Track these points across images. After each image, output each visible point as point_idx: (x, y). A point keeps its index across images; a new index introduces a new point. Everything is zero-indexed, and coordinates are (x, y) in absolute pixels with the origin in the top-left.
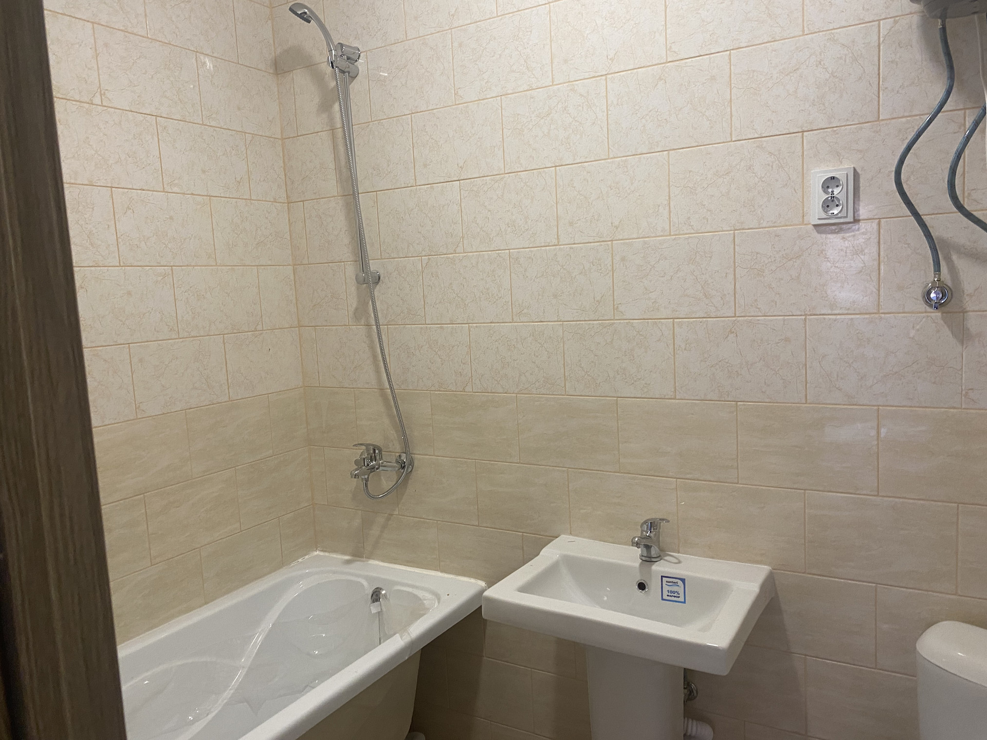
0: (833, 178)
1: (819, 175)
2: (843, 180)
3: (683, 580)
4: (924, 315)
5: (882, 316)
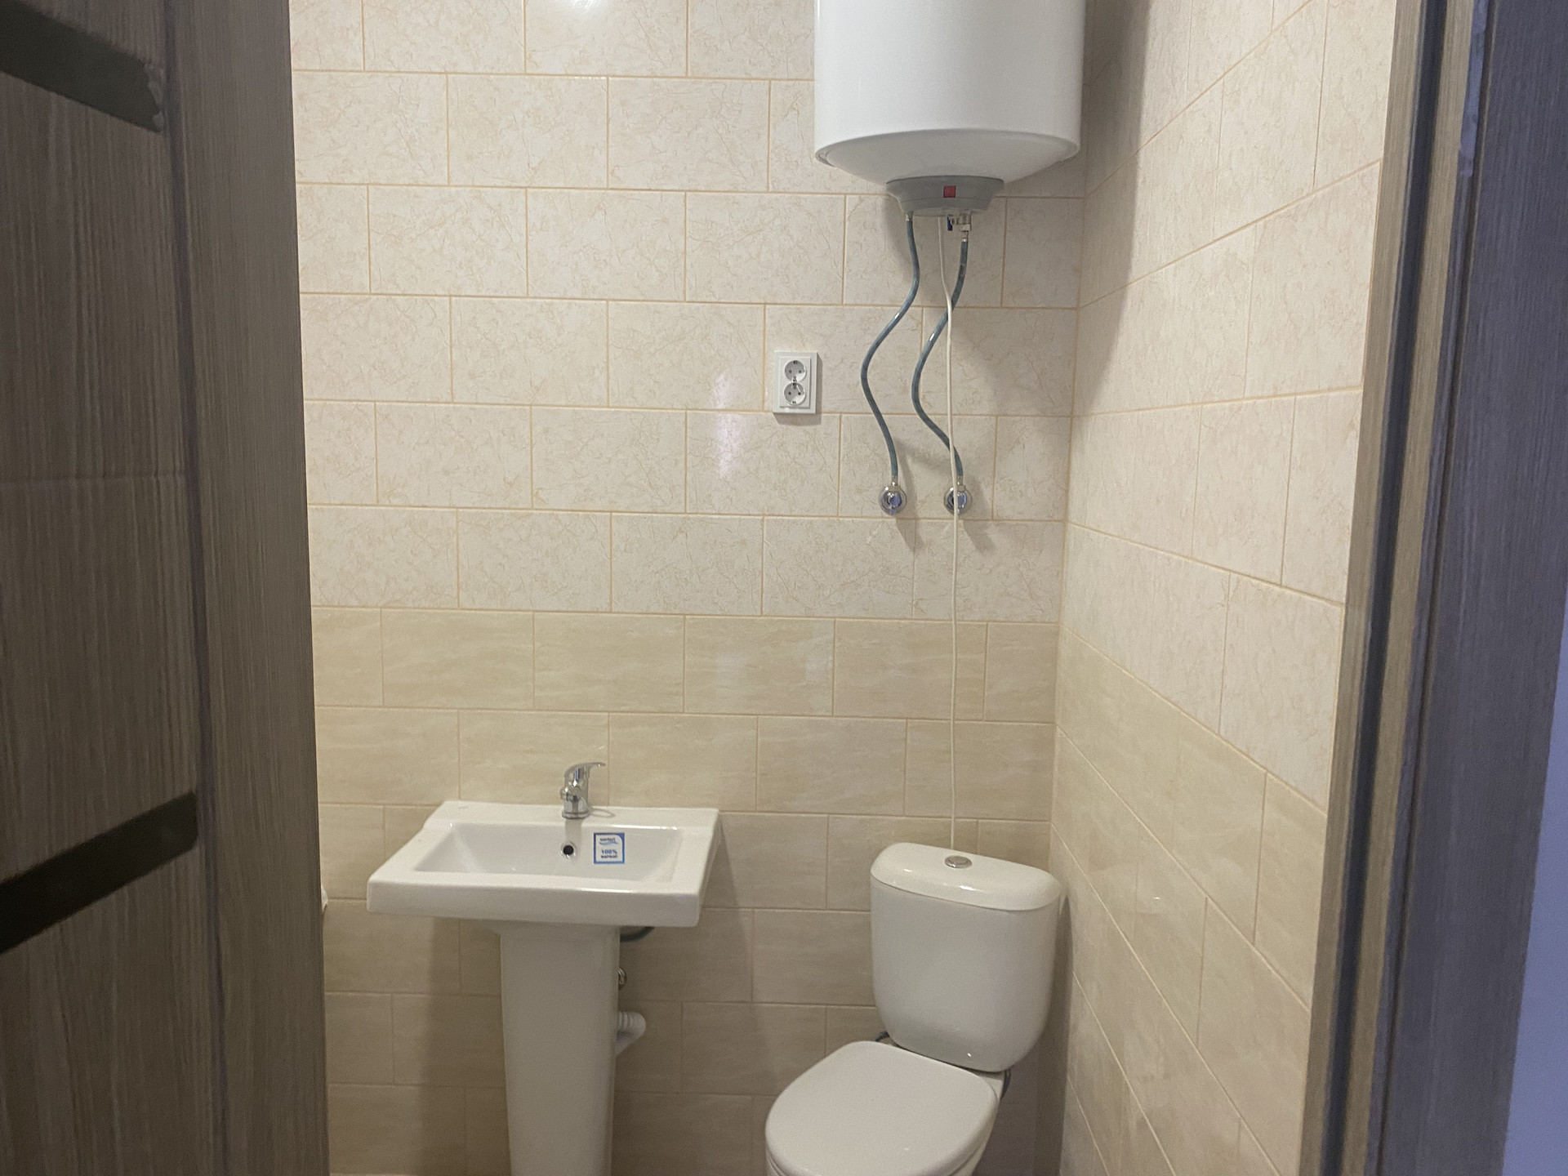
0: (795, 362)
1: (782, 355)
2: (806, 366)
3: (622, 835)
4: (881, 520)
5: (841, 519)
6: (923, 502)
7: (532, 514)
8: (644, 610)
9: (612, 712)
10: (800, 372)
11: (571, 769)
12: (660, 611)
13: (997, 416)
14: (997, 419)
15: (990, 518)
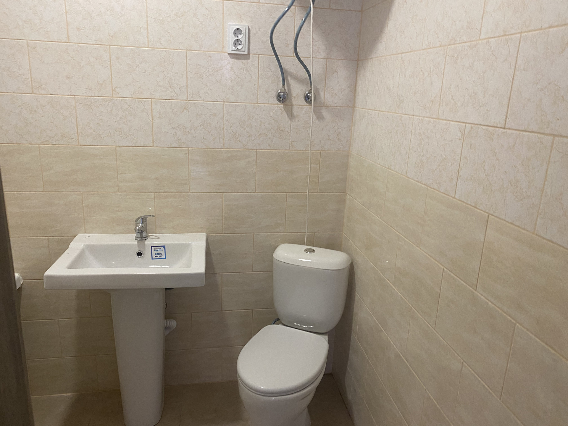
0: (238, 29)
1: (232, 25)
3: (164, 247)
4: (276, 105)
5: (259, 104)
6: (295, 97)
7: (113, 99)
8: (169, 146)
9: (155, 192)
10: (240, 34)
11: (138, 219)
12: (177, 146)
13: (327, 59)
14: (327, 61)
15: (323, 105)
